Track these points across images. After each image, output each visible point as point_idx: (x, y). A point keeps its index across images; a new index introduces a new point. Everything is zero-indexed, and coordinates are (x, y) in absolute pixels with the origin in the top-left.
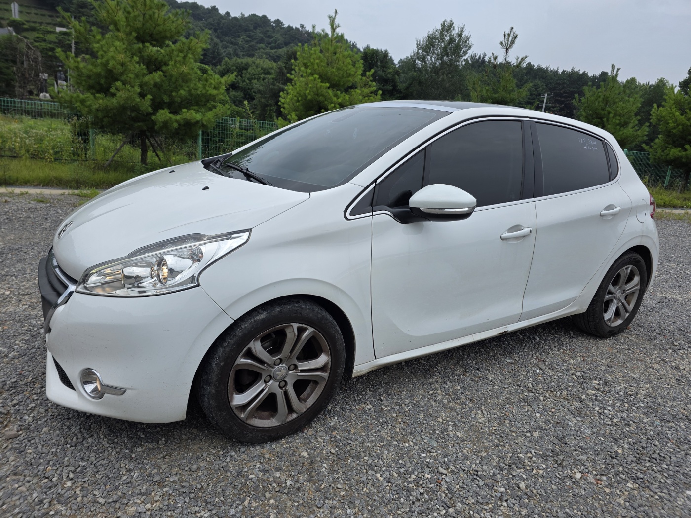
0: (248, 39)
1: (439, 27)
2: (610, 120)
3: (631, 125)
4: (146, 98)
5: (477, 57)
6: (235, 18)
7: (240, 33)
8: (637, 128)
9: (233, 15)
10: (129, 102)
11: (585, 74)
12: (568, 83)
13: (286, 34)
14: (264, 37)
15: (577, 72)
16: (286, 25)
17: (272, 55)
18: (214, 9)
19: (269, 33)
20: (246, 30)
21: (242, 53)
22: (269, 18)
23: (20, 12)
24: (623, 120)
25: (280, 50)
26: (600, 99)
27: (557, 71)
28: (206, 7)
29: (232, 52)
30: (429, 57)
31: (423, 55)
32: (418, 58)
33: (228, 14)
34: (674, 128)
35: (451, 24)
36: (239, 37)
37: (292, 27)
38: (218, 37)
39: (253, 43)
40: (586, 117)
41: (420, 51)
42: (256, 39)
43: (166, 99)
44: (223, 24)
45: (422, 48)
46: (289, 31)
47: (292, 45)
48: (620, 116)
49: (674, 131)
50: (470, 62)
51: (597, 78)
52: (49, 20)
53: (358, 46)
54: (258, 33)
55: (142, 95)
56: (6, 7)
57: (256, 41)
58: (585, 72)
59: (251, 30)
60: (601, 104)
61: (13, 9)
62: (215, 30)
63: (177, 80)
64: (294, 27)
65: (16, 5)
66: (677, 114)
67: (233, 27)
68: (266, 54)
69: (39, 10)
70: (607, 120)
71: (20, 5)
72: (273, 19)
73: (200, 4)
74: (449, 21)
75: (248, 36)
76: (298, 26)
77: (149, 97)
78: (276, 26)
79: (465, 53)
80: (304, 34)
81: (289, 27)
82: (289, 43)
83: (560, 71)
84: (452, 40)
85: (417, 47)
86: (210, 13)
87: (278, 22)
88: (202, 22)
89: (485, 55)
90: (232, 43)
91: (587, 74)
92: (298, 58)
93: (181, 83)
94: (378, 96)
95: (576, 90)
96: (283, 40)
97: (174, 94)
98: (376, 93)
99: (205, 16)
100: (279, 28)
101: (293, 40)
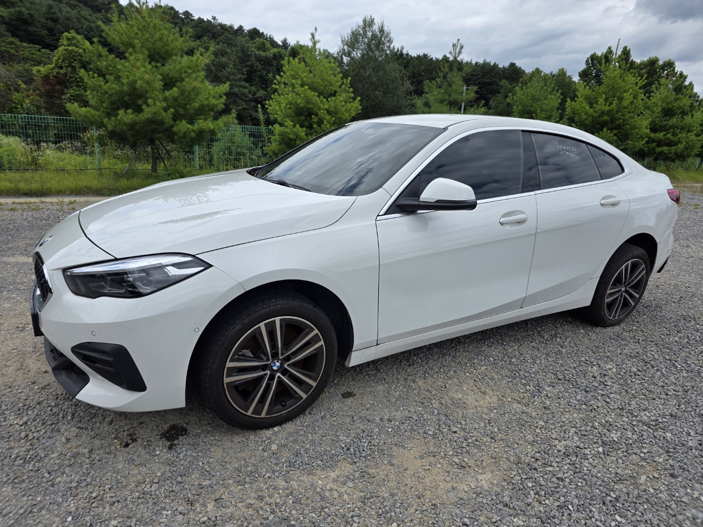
1: (361, 23)
2: (538, 115)
3: (553, 118)
4: (168, 112)
5: (396, 50)
10: (157, 116)
11: (495, 65)
12: (481, 74)
13: (197, 27)
15: (488, 63)
16: (196, 17)
22: (177, 10)
24: (548, 114)
26: (529, 98)
27: (471, 63)
30: (355, 53)
31: (349, 51)
32: (344, 53)
34: (586, 120)
35: (372, 21)
37: (203, 19)
40: (519, 113)
41: (346, 47)
43: (181, 111)
45: (347, 44)
46: (200, 23)
47: (206, 38)
48: (545, 111)
49: (586, 122)
50: (389, 55)
51: (507, 69)
55: (166, 110)
58: (495, 63)
60: (530, 101)
63: (189, 94)
64: (205, 20)
66: (587, 108)
70: (536, 115)
72: (181, 11)
74: (369, 17)
76: (210, 19)
77: (172, 110)
78: (185, 19)
80: (217, 26)
81: (199, 18)
82: (202, 36)
83: (474, 62)
84: (374, 36)
85: (342, 43)
87: (187, 14)
88: (102, 14)
89: (403, 48)
91: (498, 65)
92: (286, 71)
93: (193, 97)
94: (357, 101)
95: (489, 80)
96: (195, 32)
97: (188, 107)
98: (354, 99)
99: (104, 7)
100: (188, 20)
101: (205, 33)
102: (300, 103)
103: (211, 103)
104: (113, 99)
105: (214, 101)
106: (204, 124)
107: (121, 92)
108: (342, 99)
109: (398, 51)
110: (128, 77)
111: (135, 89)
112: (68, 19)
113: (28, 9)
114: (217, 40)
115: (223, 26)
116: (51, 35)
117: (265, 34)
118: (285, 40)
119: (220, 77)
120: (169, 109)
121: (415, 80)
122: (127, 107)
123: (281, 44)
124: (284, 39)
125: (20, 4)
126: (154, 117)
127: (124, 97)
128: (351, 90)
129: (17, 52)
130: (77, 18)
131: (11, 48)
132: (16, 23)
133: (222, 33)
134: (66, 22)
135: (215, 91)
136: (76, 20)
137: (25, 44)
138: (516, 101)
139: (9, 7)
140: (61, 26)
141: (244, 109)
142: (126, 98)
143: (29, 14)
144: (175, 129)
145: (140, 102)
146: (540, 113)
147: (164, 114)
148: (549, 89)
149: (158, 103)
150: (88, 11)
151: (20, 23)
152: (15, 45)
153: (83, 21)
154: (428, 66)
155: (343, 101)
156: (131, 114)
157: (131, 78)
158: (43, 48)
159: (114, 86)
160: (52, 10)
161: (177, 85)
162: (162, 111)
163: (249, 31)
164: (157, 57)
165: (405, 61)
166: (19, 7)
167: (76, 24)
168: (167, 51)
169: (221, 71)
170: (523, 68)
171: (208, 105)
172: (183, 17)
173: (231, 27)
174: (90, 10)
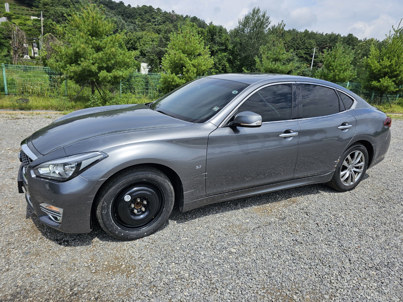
0: (141, 20)
1: (252, 12)
4: (95, 65)
5: (276, 27)
6: (134, 8)
7: (137, 17)
9: (132, 6)
11: (339, 35)
12: (329, 41)
13: (163, 16)
14: (151, 19)
15: (334, 34)
16: (163, 11)
17: (155, 29)
18: (121, 3)
19: (153, 16)
20: (140, 15)
21: (139, 29)
22: (153, 7)
23: (10, 8)
25: (161, 26)
27: (322, 34)
28: (117, 2)
29: (132, 28)
30: (246, 29)
31: (242, 28)
32: (240, 30)
33: (129, 5)
35: (258, 10)
36: (136, 19)
38: (124, 19)
39: (144, 22)
41: (241, 26)
42: (146, 20)
43: (105, 65)
44: (127, 12)
45: (242, 24)
46: (165, 15)
50: (271, 30)
51: (346, 37)
52: (27, 12)
53: (206, 22)
54: (147, 16)
56: (2, 5)
57: (146, 21)
59: (143, 15)
61: (6, 7)
62: (122, 15)
63: (110, 55)
64: (168, 12)
65: (8, 4)
67: (133, 13)
68: (152, 28)
69: (21, 7)
71: (10, 4)
72: (155, 8)
74: (257, 8)
75: (141, 18)
76: (171, 12)
77: (97, 65)
79: (267, 26)
80: (174, 16)
81: (165, 12)
82: (166, 22)
84: (259, 20)
85: (239, 23)
86: (119, 5)
87: (158, 9)
88: (114, 10)
90: (132, 23)
96: (162, 20)
97: (108, 63)
99: (116, 7)
100: (159, 13)
101: (168, 20)
102: (177, 60)
103: (125, 60)
107: (71, 54)
111: (77, 52)
114: (174, 24)
115: (177, 16)
117: (200, 20)
118: (211, 23)
122: (72, 63)
123: (209, 25)
128: (210, 52)
133: (177, 20)
144: (99, 75)
147: (92, 66)
155: (203, 59)
156: (74, 67)
161: (102, 50)
162: (90, 65)
165: (281, 33)
172: (157, 11)
173: (182, 16)
174: (109, 9)
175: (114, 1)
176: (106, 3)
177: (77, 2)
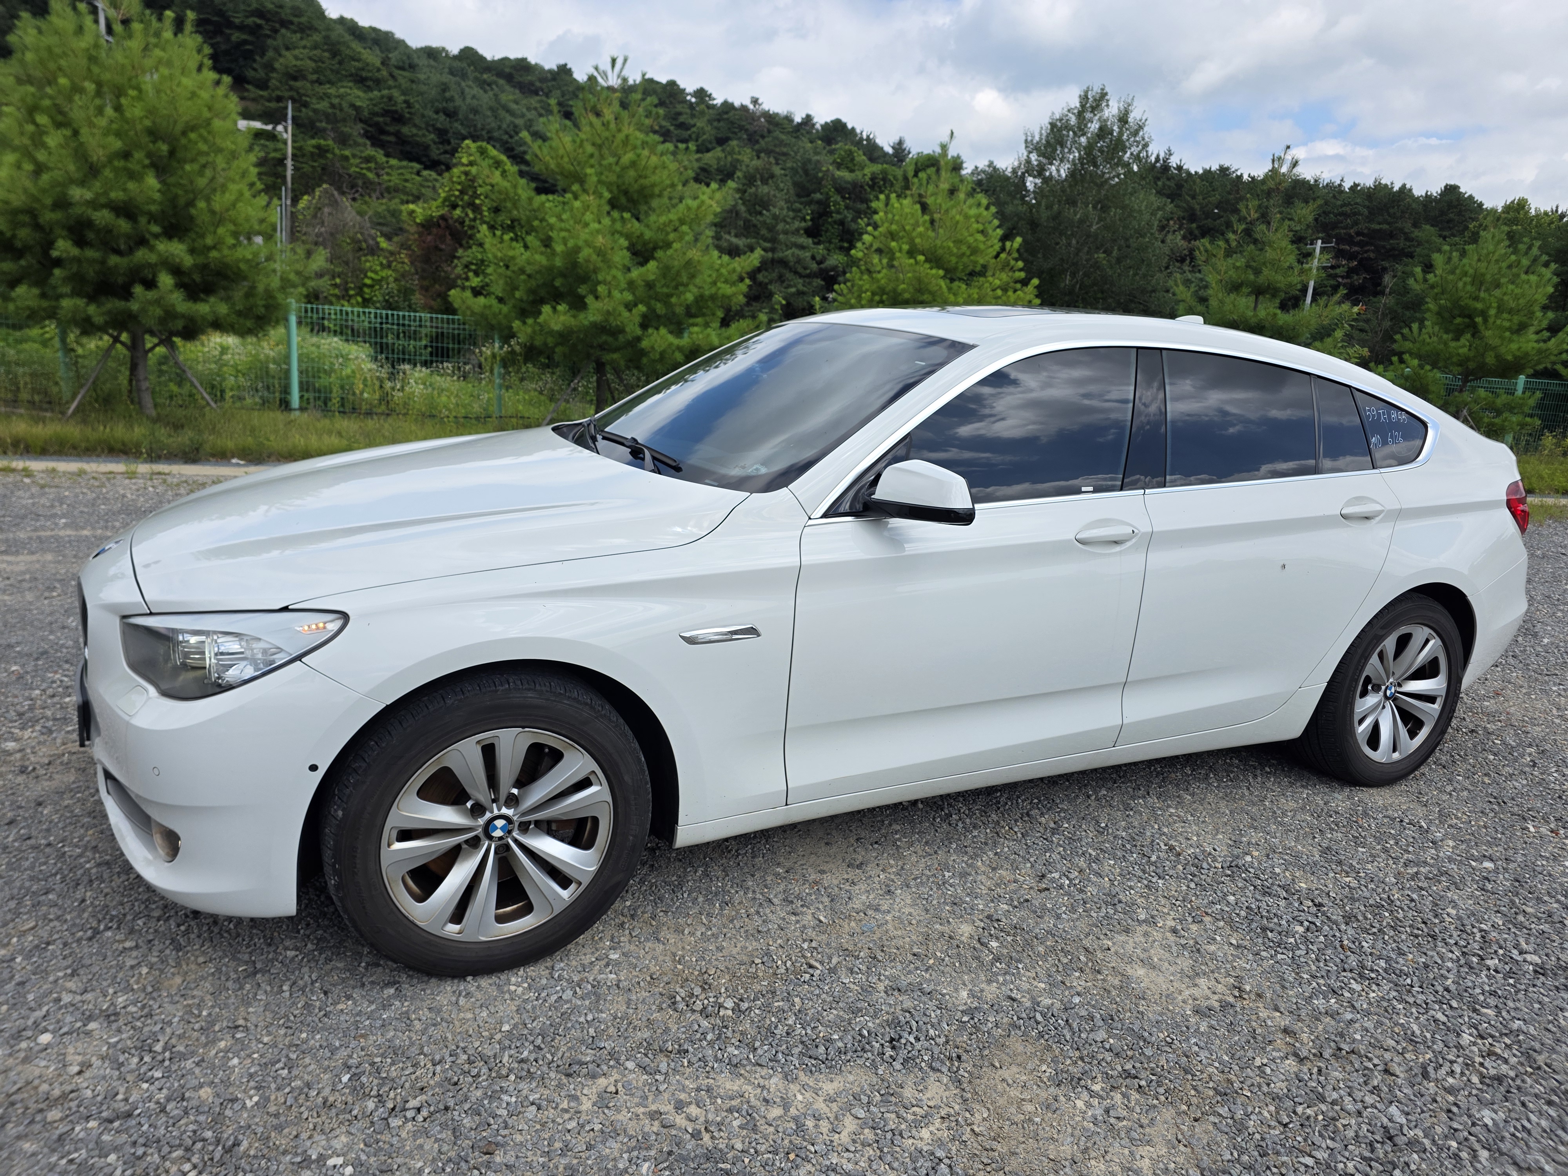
1: (1075, 103)
2: (1491, 320)
3: (1532, 329)
4: (634, 311)
5: (1153, 159)
8: (1546, 334)
10: (611, 319)
11: (1404, 191)
12: (1366, 212)
13: (719, 121)
14: (672, 128)
15: (1386, 185)
16: (718, 101)
18: (564, 71)
19: (682, 119)
22: (682, 86)
24: (1516, 319)
25: (709, 155)
26: (1468, 279)
27: (1340, 185)
28: (547, 67)
30: (1053, 168)
31: (1040, 163)
32: (1029, 170)
33: (592, 79)
35: (1102, 96)
37: (732, 104)
40: (1438, 313)
41: (1034, 157)
43: (660, 308)
45: (1037, 150)
46: (727, 113)
47: (734, 143)
48: (1510, 311)
51: (1436, 200)
53: (880, 141)
55: (629, 306)
58: (1404, 186)
60: (1470, 287)
64: (737, 105)
70: (1485, 321)
72: (690, 89)
73: (532, 60)
74: (1097, 89)
76: (747, 102)
77: (642, 308)
78: (697, 103)
79: (1136, 157)
80: (759, 117)
81: (725, 102)
82: (728, 139)
83: (1347, 186)
84: (1104, 131)
85: (1027, 147)
86: (554, 79)
87: (701, 93)
88: (538, 98)
89: (1169, 154)
91: (1410, 190)
92: (879, 223)
93: (685, 279)
94: (1030, 288)
95: (1385, 227)
96: (713, 132)
97: (674, 300)
98: (1025, 283)
99: (544, 86)
100: (703, 107)
101: (735, 133)
102: (904, 291)
103: (721, 292)
104: (533, 283)
105: (727, 290)
106: (701, 336)
107: (550, 269)
108: (997, 282)
109: (1157, 159)
110: (565, 241)
111: (575, 264)
112: (475, 111)
113: (404, 93)
114: (757, 147)
115: (772, 119)
116: (442, 143)
117: (858, 131)
118: (900, 143)
119: (755, 226)
120: (636, 305)
121: (1194, 225)
122: (556, 297)
123: (890, 151)
124: (897, 140)
125: (391, 82)
126: (607, 320)
127: (553, 280)
128: (1020, 264)
129: (378, 175)
130: (491, 109)
131: (369, 169)
132: (381, 119)
133: (769, 131)
134: (471, 116)
135: (731, 267)
136: (489, 113)
137: (393, 162)
138: (1432, 287)
139: (369, 89)
140: (462, 124)
141: (800, 293)
142: (558, 283)
143: (406, 102)
144: (645, 344)
145: (582, 290)
146: (1496, 316)
147: (626, 314)
148: (1525, 262)
149: (616, 294)
150: (514, 94)
151: (388, 119)
152: (376, 163)
153: (502, 113)
154: (1229, 193)
155: (999, 287)
156: (565, 313)
157: (571, 244)
158: (426, 168)
159: (538, 257)
160: (447, 94)
161: (656, 255)
162: (622, 309)
163: (826, 126)
164: (623, 200)
165: (1172, 184)
166: (389, 88)
167: (489, 120)
168: (643, 188)
169: (761, 213)
170: (1478, 198)
171: (713, 297)
172: (693, 100)
173: (788, 119)
174: (517, 91)
175: (536, 64)
176: (507, 70)
177: (402, 68)
